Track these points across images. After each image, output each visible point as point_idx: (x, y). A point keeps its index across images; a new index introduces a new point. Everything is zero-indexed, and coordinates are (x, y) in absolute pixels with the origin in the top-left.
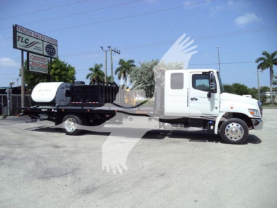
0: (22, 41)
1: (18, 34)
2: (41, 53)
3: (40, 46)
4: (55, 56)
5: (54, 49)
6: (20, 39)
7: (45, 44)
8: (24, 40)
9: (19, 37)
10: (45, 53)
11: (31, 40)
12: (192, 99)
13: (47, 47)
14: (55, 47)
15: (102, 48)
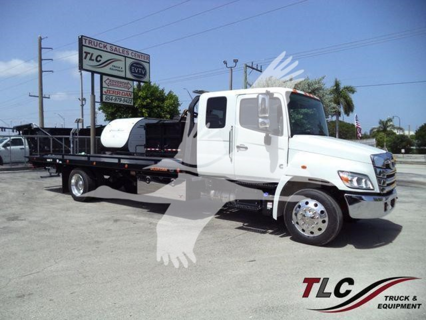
0: (91, 59)
1: (85, 49)
2: (123, 75)
3: (121, 64)
4: (146, 79)
5: (144, 68)
6: (89, 56)
7: (129, 62)
8: (94, 58)
9: (87, 53)
10: (129, 75)
11: (106, 56)
12: (238, 147)
13: (132, 65)
14: (146, 65)
15: (225, 63)
